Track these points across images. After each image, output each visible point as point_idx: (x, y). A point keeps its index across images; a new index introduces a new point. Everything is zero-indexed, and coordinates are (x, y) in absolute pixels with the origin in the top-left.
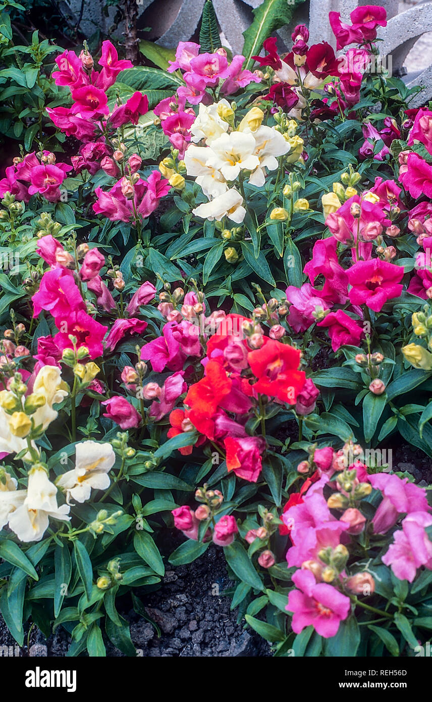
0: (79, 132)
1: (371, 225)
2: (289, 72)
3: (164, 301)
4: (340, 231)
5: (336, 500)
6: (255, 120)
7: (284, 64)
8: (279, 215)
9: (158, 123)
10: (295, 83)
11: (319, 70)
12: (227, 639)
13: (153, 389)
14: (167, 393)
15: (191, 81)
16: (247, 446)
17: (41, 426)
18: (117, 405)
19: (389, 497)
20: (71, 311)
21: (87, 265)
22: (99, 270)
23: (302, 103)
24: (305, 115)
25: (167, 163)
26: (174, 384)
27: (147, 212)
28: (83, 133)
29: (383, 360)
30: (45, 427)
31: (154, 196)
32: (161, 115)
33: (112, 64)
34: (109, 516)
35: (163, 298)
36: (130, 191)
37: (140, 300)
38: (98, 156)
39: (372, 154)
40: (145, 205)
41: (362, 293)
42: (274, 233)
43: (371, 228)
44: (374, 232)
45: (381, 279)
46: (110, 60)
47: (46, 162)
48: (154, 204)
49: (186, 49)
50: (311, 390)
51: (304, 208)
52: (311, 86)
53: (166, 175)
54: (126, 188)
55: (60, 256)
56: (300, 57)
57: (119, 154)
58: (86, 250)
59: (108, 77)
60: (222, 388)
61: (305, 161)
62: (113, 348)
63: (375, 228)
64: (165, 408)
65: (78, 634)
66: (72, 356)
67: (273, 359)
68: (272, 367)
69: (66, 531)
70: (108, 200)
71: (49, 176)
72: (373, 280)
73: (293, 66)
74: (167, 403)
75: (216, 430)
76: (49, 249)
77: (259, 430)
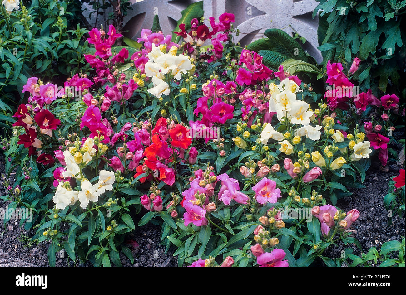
0: (98, 66)
1: (220, 89)
2: (190, 39)
3: (135, 126)
4: (208, 93)
5: (202, 182)
6: (174, 51)
7: (188, 35)
8: (184, 90)
9: (132, 66)
10: (193, 44)
11: (203, 36)
12: (160, 264)
13: (130, 154)
14: (136, 157)
15: (148, 46)
16: (168, 171)
17: (86, 162)
18: (115, 160)
19: (224, 181)
20: (97, 123)
21: (104, 104)
22: (108, 107)
23: (196, 53)
24: (197, 58)
25: (136, 75)
26: (139, 154)
27: (128, 98)
28: (99, 66)
29: (224, 141)
30: (87, 163)
31: (131, 89)
32: (134, 59)
33: (114, 35)
34: (113, 200)
35: (135, 124)
36: (121, 87)
37: (124, 129)
38: (106, 75)
39: (226, 74)
40: (127, 94)
41: (217, 116)
42: (182, 102)
43: (221, 90)
44: (222, 92)
45: (225, 112)
46: (112, 33)
47: (83, 77)
48: (131, 94)
49: (146, 32)
50: (195, 151)
51: (194, 88)
52: (200, 45)
53: (136, 81)
54: (119, 86)
55: (93, 101)
56: (194, 32)
57: (116, 73)
58: (103, 99)
59: (111, 40)
60: (159, 145)
61: (198, 77)
62: (113, 145)
63: (222, 90)
64: (135, 164)
65: (98, 256)
66: (97, 139)
67: (178, 132)
68: (178, 135)
69: (95, 207)
70: (111, 91)
71: (85, 84)
72: (222, 112)
73: (192, 37)
74: (136, 163)
75: (156, 167)
76: (89, 99)
77: (173, 166)
